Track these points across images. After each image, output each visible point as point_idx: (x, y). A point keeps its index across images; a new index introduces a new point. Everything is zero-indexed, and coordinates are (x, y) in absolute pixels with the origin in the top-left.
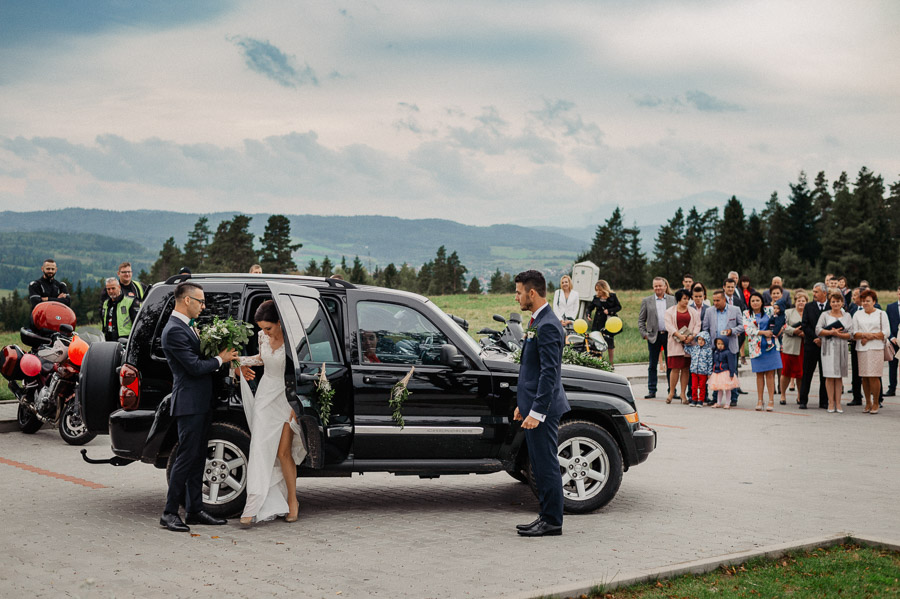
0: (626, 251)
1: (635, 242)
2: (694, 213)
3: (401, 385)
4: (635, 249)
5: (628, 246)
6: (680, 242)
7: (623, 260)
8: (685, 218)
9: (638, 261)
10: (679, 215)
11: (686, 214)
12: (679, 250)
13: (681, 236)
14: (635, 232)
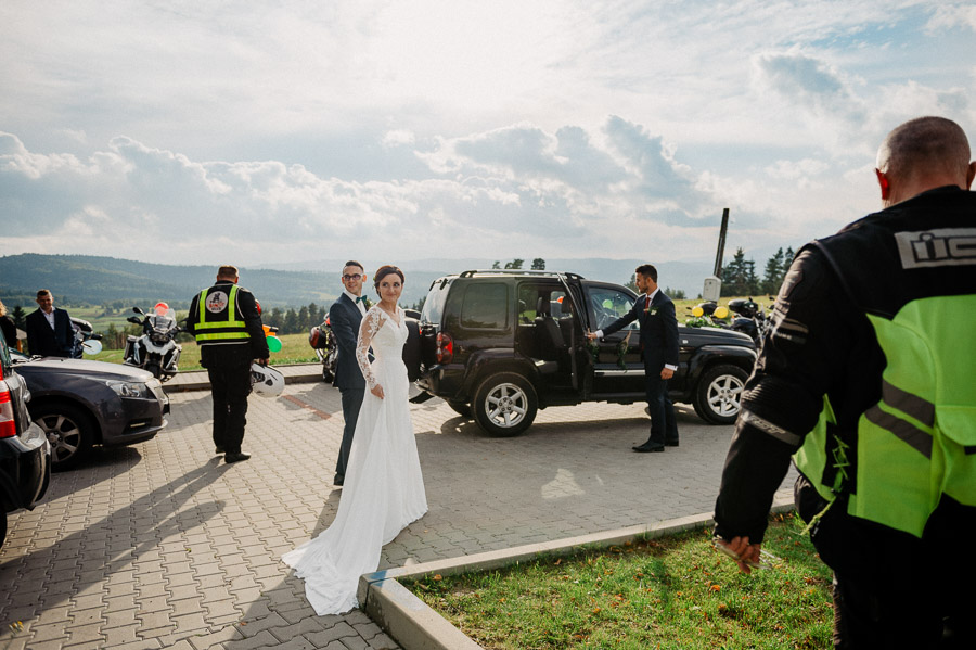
0: (746, 274)
1: (752, 268)
2: (790, 250)
3: (625, 343)
4: (752, 273)
5: (748, 271)
6: (781, 268)
7: (745, 280)
8: (784, 254)
9: (753, 280)
10: (780, 252)
11: (785, 251)
12: (779, 273)
13: (782, 265)
14: (752, 263)
